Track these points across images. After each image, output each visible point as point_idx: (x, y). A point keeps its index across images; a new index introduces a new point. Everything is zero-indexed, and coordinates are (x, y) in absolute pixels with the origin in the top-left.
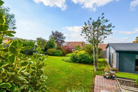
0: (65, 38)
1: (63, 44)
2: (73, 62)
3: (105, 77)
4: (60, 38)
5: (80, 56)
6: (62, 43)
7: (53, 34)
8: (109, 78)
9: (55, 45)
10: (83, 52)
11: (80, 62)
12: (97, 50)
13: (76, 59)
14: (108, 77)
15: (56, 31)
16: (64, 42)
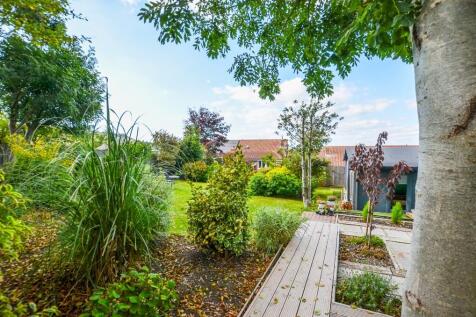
0: (227, 128)
1: (221, 148)
2: (258, 194)
3: (317, 213)
4: (214, 130)
5: (274, 179)
6: (218, 145)
7: (193, 119)
8: (324, 214)
9: (201, 152)
10: (281, 171)
11: (274, 194)
12: (310, 165)
13: (265, 188)
14: (322, 211)
15: (202, 109)
16: (226, 141)
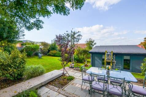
4: (64, 41)
9: (57, 48)
